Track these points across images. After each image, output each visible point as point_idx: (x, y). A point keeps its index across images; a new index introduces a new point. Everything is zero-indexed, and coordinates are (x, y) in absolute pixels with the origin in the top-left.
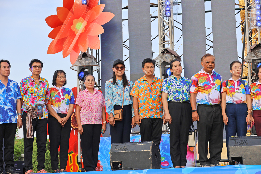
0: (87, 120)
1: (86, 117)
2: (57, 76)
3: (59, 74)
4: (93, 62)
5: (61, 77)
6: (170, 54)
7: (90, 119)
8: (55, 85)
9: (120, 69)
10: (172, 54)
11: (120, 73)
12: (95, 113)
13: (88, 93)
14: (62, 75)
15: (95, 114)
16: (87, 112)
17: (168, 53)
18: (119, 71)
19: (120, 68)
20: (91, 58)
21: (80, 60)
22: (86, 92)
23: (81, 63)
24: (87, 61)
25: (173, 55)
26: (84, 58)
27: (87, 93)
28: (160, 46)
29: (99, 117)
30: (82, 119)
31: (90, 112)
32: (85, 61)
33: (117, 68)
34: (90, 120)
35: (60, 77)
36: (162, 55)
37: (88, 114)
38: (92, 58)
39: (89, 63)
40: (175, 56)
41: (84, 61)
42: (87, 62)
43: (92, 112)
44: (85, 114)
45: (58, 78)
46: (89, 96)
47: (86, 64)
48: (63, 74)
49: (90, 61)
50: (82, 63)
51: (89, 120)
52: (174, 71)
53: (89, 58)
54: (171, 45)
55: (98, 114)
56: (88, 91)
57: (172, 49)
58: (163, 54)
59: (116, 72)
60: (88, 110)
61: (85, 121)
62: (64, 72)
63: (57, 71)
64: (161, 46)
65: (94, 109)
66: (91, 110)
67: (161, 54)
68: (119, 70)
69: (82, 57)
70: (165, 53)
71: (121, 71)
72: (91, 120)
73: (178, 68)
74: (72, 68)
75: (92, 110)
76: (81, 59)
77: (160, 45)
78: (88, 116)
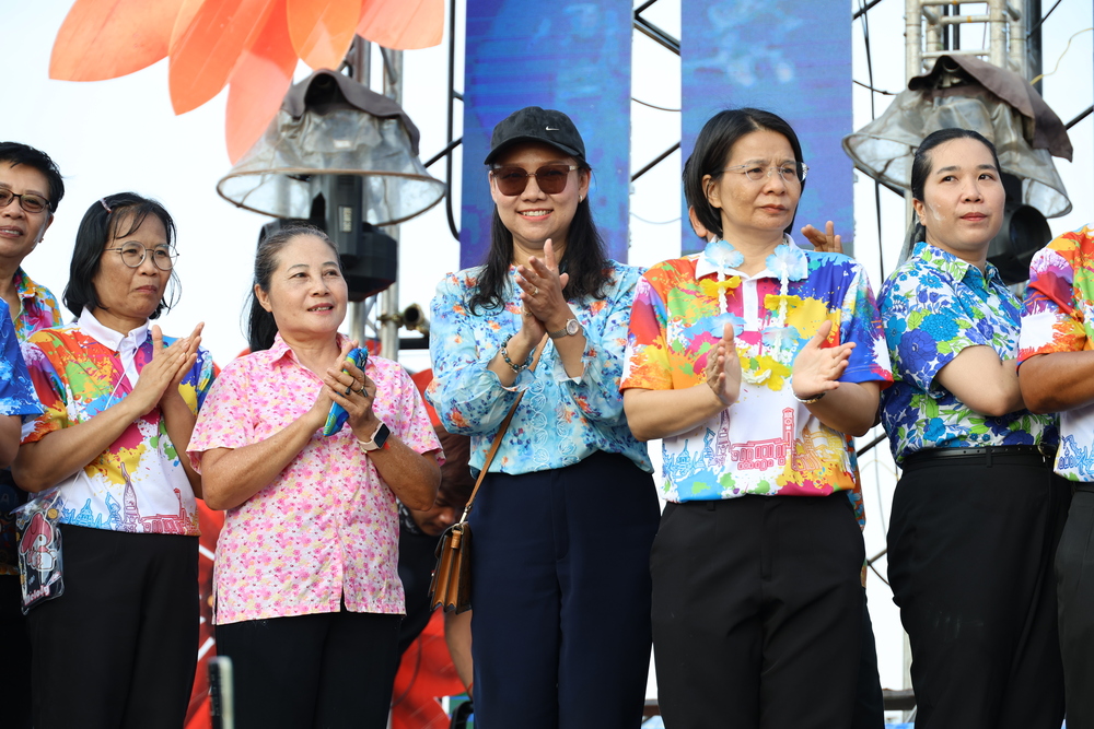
0: (281, 587)
1: (274, 556)
2: (106, 239)
3: (126, 224)
4: (384, 144)
5: (143, 252)
6: (982, 94)
7: (306, 576)
8: (86, 313)
9: (532, 189)
10: (992, 98)
11: (534, 222)
12: (349, 530)
13: (293, 373)
14: (149, 232)
15: (343, 533)
16: (283, 517)
17: (961, 90)
18: (523, 206)
19: (532, 182)
20: (373, 116)
21: (287, 127)
22: (274, 365)
23: (291, 150)
24: (341, 136)
25: (1006, 102)
26: (320, 112)
27: (278, 369)
28: (913, 38)
29: (377, 560)
30: (246, 572)
31: (305, 517)
32: (329, 135)
33: (514, 182)
34: (308, 582)
35: (133, 252)
36: (921, 104)
37: (290, 534)
38: (382, 119)
39: (352, 156)
40: (1015, 112)
41: (317, 134)
42: (342, 144)
43: (325, 518)
44: (267, 537)
45: (113, 258)
46: (298, 394)
47: (328, 161)
48: (158, 233)
49: (359, 142)
50: (298, 153)
51: (303, 586)
52: (937, 217)
53: (355, 117)
54: (998, 28)
55: (369, 530)
56: (287, 358)
57: (1006, 62)
58: (927, 96)
59: (507, 207)
60: (291, 500)
61: (270, 588)
62: (165, 219)
63: (109, 200)
64: (919, 35)
65: (340, 497)
66: (315, 499)
67: (914, 98)
68: (524, 195)
69: (301, 106)
70: (940, 88)
71: (538, 200)
72: (315, 584)
73: (970, 194)
74: (231, 188)
75: (322, 500)
76: (296, 118)
77: (913, 30)
78: (289, 551)
